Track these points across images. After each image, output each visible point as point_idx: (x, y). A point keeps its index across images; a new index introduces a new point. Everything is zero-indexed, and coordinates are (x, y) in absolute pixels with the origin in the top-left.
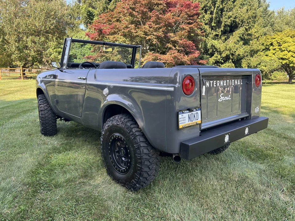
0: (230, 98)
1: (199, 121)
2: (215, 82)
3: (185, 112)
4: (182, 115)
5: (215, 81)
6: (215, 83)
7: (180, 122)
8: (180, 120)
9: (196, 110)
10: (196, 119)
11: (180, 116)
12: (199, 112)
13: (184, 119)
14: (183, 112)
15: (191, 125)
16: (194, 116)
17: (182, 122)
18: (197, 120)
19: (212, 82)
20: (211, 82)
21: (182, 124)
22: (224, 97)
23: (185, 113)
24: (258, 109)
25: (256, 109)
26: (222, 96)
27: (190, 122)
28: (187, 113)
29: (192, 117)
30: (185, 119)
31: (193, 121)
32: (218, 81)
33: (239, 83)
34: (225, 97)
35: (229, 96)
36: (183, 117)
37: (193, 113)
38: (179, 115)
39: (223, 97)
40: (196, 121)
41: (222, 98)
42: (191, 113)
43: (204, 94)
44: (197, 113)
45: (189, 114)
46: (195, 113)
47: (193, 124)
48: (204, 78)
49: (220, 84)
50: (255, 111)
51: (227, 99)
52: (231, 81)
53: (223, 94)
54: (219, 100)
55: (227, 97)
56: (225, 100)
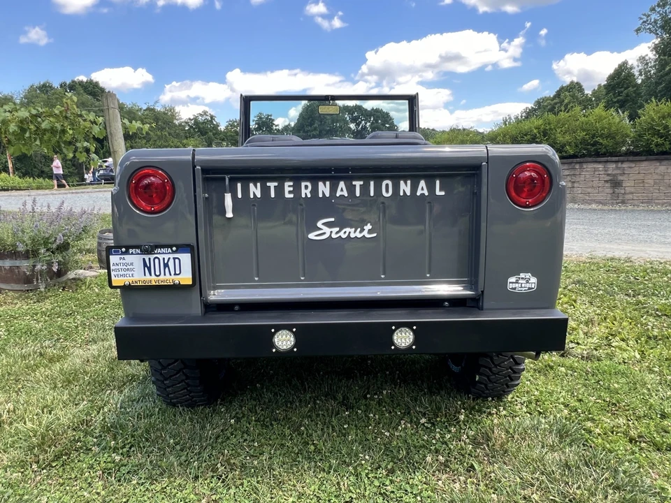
0: (371, 233)
1: (186, 278)
2: (289, 186)
3: (130, 251)
4: (121, 256)
5: (291, 184)
6: (287, 189)
7: (113, 273)
8: (113, 267)
9: (172, 250)
10: (173, 273)
11: (114, 259)
12: (185, 257)
13: (128, 267)
14: (122, 251)
15: (154, 284)
16: (166, 265)
17: (121, 273)
18: (175, 274)
19: (276, 184)
20: (272, 184)
21: (122, 278)
22: (338, 229)
23: (132, 254)
24: (535, 280)
25: (513, 279)
26: (328, 225)
27: (148, 278)
28: (138, 254)
29: (157, 266)
30: (131, 267)
31: (162, 277)
32: (303, 184)
34: (348, 230)
35: (369, 227)
36: (124, 262)
37: (161, 257)
38: (111, 256)
39: (330, 227)
40: (173, 277)
41: (327, 230)
42: (152, 257)
43: (230, 215)
44: (174, 259)
45: (146, 257)
46: (166, 257)
47: (162, 284)
48: (227, 174)
49: (315, 190)
50: (510, 286)
51: (352, 235)
52: (372, 183)
53: (333, 219)
54: (312, 236)
55: (352, 230)
56: (344, 236)
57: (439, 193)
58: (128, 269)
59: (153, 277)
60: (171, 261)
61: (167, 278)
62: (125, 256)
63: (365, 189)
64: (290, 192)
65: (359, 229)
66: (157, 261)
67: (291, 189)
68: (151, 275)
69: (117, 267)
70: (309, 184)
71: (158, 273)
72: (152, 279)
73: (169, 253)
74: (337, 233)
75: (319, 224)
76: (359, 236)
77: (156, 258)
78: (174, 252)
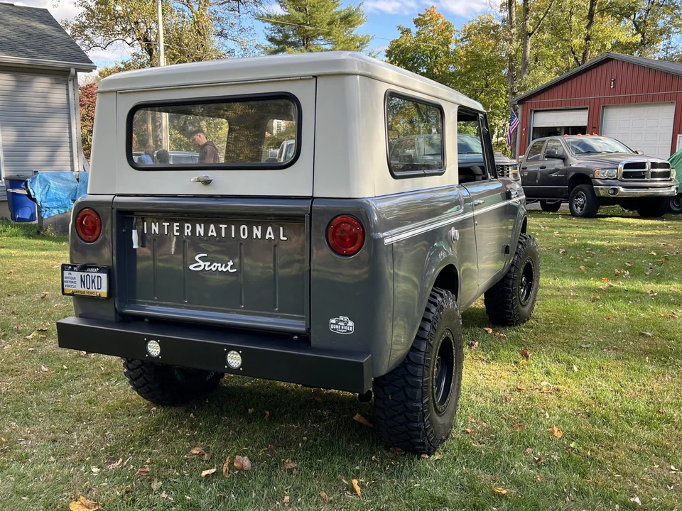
0: (232, 269)
1: (103, 292)
2: (177, 226)
3: (73, 268)
4: (70, 272)
5: (178, 224)
6: (176, 228)
7: (65, 284)
8: (65, 280)
9: (97, 270)
10: (97, 287)
11: (66, 273)
12: (103, 276)
13: (73, 280)
14: (70, 268)
15: (86, 294)
16: (93, 282)
17: (69, 284)
18: (98, 289)
19: (168, 224)
20: (166, 224)
21: (69, 288)
22: (209, 263)
23: (75, 271)
24: (352, 324)
26: (203, 259)
27: (83, 289)
28: (79, 271)
29: (88, 281)
31: (91, 290)
32: (186, 225)
33: (269, 237)
34: (216, 264)
35: (231, 263)
36: (71, 276)
37: (90, 275)
38: (64, 271)
39: (204, 261)
40: (97, 290)
41: (201, 263)
42: (86, 274)
43: (135, 246)
44: (98, 277)
45: (83, 274)
46: (94, 275)
47: (91, 295)
49: (194, 230)
50: (333, 327)
51: (220, 269)
52: (233, 227)
53: (206, 255)
54: (191, 267)
55: (220, 265)
56: (214, 269)
57: (282, 238)
58: (73, 282)
59: (86, 289)
60: (96, 278)
61: (94, 291)
62: (72, 272)
63: (228, 230)
64: (177, 231)
65: (224, 265)
66: (88, 277)
67: (178, 228)
69: (67, 280)
70: (190, 225)
71: (88, 287)
72: (85, 291)
73: (95, 272)
74: (209, 266)
75: (197, 258)
76: (225, 270)
77: (88, 275)
78: (98, 272)
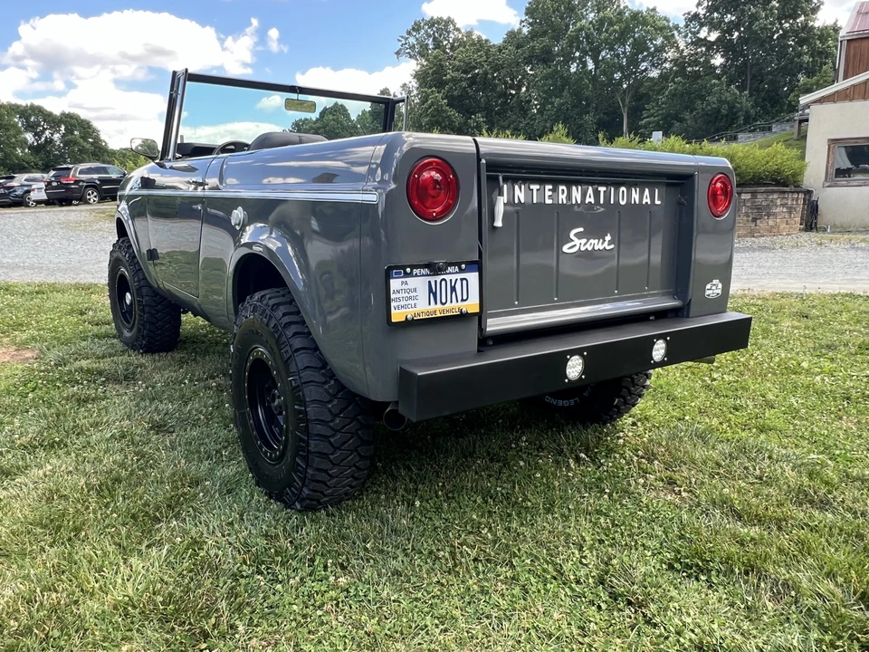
0: (609, 245)
1: (472, 305)
2: (550, 190)
3: (415, 271)
4: (404, 280)
5: (551, 187)
6: (548, 193)
7: (393, 304)
8: (393, 296)
9: (460, 268)
10: (460, 299)
11: (395, 284)
12: (473, 278)
13: (411, 294)
14: (405, 272)
15: (439, 315)
16: (453, 289)
17: (403, 303)
18: (462, 300)
19: (538, 187)
20: (535, 187)
21: (403, 310)
22: (585, 240)
23: (416, 275)
24: (720, 286)
25: (708, 286)
26: (579, 236)
27: (433, 307)
28: (423, 275)
29: (444, 292)
30: (414, 294)
31: (448, 305)
32: (561, 188)
33: (646, 200)
34: (592, 241)
35: (608, 238)
36: (406, 287)
37: (447, 277)
38: (391, 281)
39: (579, 239)
40: (460, 304)
41: (577, 241)
42: (439, 278)
43: (499, 223)
44: (462, 280)
45: (432, 279)
46: (453, 277)
47: (448, 314)
48: (501, 172)
49: (569, 197)
50: (708, 292)
51: (596, 248)
52: (612, 189)
53: (581, 229)
54: (565, 249)
55: (596, 241)
56: (590, 249)
57: (658, 202)
58: (410, 298)
59: (439, 305)
60: (459, 282)
61: (453, 307)
62: (408, 279)
65: (601, 241)
66: (443, 283)
68: (436, 303)
69: (398, 295)
70: (564, 188)
71: (444, 301)
72: (437, 309)
73: (457, 273)
74: (585, 244)
75: (572, 236)
76: (601, 248)
77: (444, 279)
78: (461, 271)
